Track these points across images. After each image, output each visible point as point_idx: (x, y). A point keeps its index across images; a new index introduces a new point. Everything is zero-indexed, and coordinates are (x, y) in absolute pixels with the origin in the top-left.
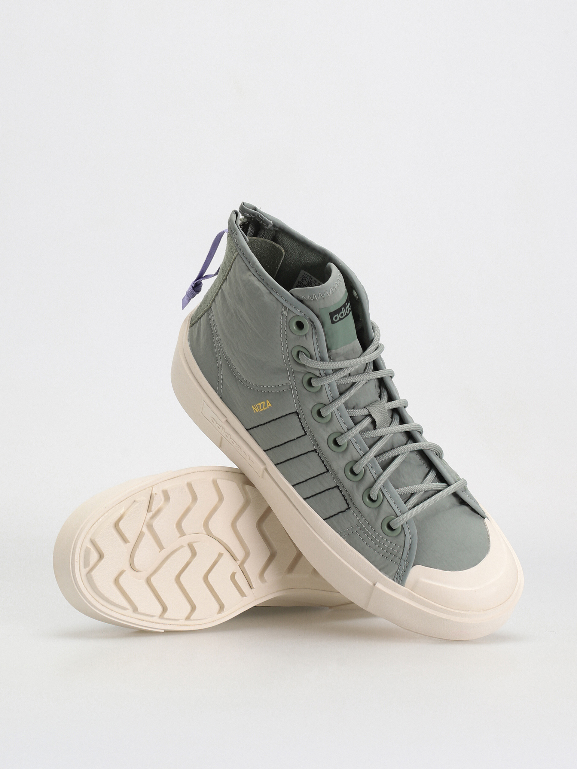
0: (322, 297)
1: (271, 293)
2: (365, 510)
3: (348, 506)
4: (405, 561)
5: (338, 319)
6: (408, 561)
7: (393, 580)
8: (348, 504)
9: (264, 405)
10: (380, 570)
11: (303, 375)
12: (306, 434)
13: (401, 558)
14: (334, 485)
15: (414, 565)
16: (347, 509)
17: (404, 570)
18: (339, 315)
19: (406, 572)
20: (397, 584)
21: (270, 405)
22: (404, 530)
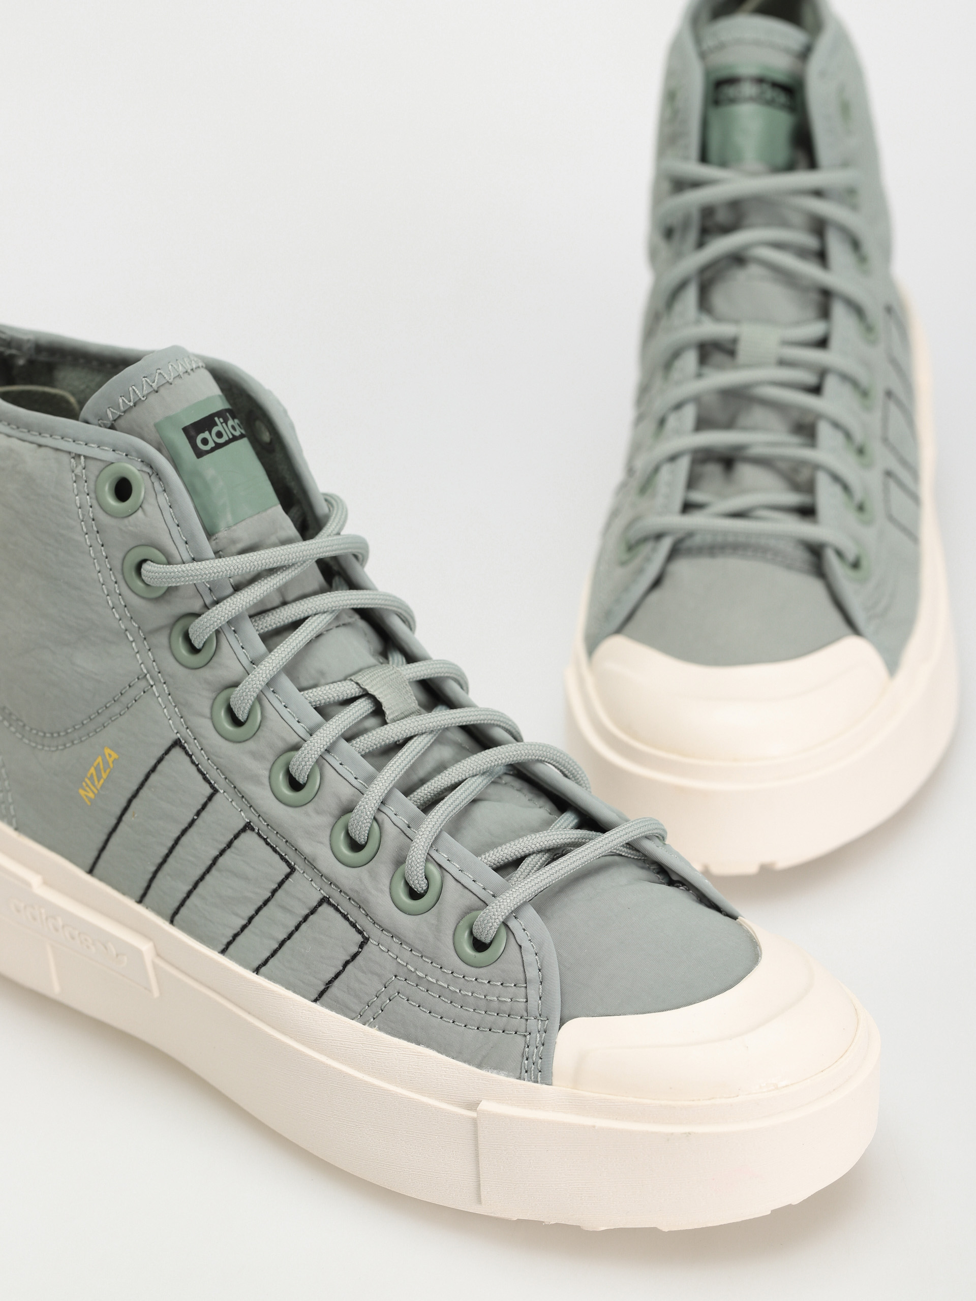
0: (151, 386)
1: (40, 446)
2: (405, 923)
3: (363, 936)
4: (539, 1018)
5: (211, 444)
6: (542, 1016)
7: (520, 1078)
8: (360, 932)
9: (101, 766)
10: (479, 1066)
11: (166, 632)
12: (215, 791)
13: (525, 1014)
14: (317, 897)
15: (562, 1023)
16: (361, 946)
17: (540, 1040)
18: (210, 433)
19: (546, 1045)
20: (531, 1084)
21: (115, 756)
22: (513, 934)
